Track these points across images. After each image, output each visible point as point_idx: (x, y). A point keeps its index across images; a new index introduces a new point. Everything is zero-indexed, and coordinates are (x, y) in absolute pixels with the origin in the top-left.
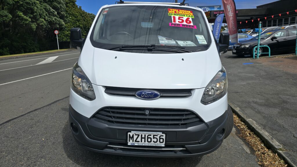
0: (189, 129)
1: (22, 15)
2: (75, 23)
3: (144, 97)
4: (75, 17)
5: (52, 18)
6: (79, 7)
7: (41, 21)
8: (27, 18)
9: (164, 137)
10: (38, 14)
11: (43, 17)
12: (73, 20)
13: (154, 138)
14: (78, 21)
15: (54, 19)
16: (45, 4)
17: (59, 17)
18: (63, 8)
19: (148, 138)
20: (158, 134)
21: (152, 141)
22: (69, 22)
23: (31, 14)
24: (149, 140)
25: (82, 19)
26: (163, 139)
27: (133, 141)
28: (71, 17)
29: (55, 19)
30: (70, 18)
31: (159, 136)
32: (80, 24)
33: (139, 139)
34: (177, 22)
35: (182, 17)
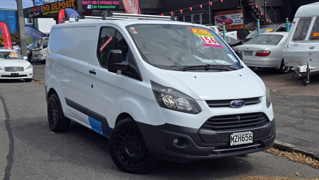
0: (264, 126)
3: (237, 106)
9: (252, 135)
13: (246, 137)
19: (243, 137)
20: (249, 133)
21: (245, 139)
24: (243, 139)
26: (251, 136)
27: (233, 142)
31: (249, 134)
33: (237, 140)
34: (208, 43)
35: (206, 37)
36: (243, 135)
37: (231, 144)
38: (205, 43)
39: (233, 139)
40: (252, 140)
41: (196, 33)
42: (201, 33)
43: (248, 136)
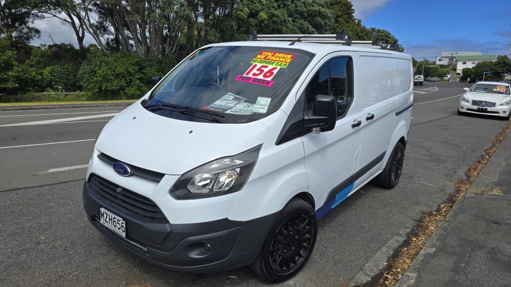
6: (356, 21)
16: (302, 21)
18: (329, 25)
19: (114, 221)
20: (120, 220)
26: (124, 227)
27: (104, 220)
34: (250, 75)
35: (266, 67)
36: (114, 218)
37: (101, 222)
38: (244, 75)
39: (103, 215)
40: (125, 233)
41: (260, 58)
42: (268, 59)
43: (120, 223)
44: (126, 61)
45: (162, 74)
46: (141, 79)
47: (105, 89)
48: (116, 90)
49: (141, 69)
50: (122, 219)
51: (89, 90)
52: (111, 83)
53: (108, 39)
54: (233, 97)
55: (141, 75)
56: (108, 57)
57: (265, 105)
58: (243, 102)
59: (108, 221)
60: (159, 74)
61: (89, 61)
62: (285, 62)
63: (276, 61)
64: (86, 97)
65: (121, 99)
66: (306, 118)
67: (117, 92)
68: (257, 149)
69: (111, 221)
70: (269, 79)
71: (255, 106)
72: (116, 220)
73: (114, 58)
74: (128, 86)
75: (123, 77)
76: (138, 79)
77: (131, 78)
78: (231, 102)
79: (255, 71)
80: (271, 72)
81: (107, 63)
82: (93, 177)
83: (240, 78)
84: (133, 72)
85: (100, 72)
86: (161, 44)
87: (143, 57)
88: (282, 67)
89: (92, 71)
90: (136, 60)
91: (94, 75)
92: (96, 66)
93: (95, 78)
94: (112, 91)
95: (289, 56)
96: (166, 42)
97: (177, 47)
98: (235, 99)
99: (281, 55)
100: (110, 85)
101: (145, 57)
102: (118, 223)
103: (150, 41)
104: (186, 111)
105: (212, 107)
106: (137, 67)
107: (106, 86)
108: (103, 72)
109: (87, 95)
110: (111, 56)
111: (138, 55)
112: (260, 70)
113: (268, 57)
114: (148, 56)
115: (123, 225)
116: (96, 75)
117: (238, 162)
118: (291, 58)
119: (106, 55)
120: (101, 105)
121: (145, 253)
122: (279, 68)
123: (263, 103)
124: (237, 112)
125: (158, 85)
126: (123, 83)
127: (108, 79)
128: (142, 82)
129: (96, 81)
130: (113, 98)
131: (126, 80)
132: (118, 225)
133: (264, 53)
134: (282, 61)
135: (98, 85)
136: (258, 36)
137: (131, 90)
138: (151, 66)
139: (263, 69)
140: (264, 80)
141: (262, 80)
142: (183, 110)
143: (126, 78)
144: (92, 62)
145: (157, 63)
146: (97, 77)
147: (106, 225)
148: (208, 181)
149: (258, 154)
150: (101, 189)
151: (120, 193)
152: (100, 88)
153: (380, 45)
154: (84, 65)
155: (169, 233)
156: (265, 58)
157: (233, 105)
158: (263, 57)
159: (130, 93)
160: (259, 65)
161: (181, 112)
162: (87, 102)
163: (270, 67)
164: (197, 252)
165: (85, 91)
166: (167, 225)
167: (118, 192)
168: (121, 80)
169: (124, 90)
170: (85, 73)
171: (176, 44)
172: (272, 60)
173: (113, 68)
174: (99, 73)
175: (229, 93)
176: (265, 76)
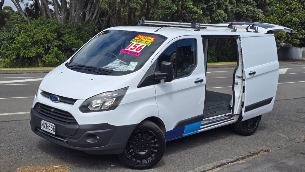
1: (192, 6)
2: (284, 15)
4: (287, 5)
5: (243, 8)
7: (218, 14)
8: (198, 10)
10: (215, 3)
11: (224, 6)
12: (281, 9)
14: (291, 11)
15: (244, 10)
17: (256, 6)
22: (272, 14)
23: (205, 4)
25: (299, 8)
28: (279, 4)
29: (247, 9)
30: (277, 7)
32: (294, 17)
34: (129, 49)
35: (138, 44)
36: (50, 125)
37: (42, 129)
38: (126, 49)
39: (43, 125)
40: (55, 132)
41: (136, 39)
42: (141, 40)
43: (52, 127)
44: (46, 28)
45: (81, 42)
46: (59, 46)
47: (23, 56)
48: (34, 57)
49: (60, 36)
50: (53, 124)
51: (7, 57)
52: (29, 50)
53: (27, 5)
54: (119, 62)
55: (60, 42)
56: (27, 24)
57: (134, 66)
58: (125, 65)
59: (46, 127)
60: (78, 41)
61: (8, 27)
62: (150, 42)
63: (145, 41)
64: (3, 64)
65: (38, 67)
66: (156, 74)
67: (34, 59)
68: (126, 89)
69: (47, 127)
70: (139, 52)
71: (129, 66)
72: (50, 126)
73: (33, 25)
74: (46, 53)
75: (42, 44)
76: (56, 46)
77: (49, 45)
78: (118, 65)
79: (132, 47)
80: (140, 48)
81: (26, 30)
82: (37, 105)
83: (123, 51)
84: (52, 39)
85: (19, 38)
86: (81, 8)
87: (62, 23)
88: (147, 45)
89: (11, 38)
90: (54, 27)
91: (12, 42)
92: (15, 33)
93: (14, 45)
94: (29, 58)
95: (153, 39)
96: (87, 7)
97: (97, 12)
98: (121, 63)
99: (148, 38)
100: (27, 52)
101: (64, 23)
102: (51, 127)
103: (70, 6)
104: (91, 69)
105: (105, 67)
106: (56, 34)
107: (24, 53)
108: (22, 39)
109: (4, 62)
110: (30, 22)
111: (58, 22)
112: (135, 46)
113: (141, 39)
114: (67, 23)
115: (54, 128)
116: (14, 42)
117: (115, 95)
118: (154, 40)
119: (25, 21)
120: (19, 72)
121: (65, 143)
122: (145, 45)
123: (133, 65)
124: (118, 70)
125: (76, 54)
126: (41, 50)
127: (26, 46)
128: (60, 50)
129: (14, 48)
130: (30, 66)
131: (44, 47)
132: (51, 129)
133: (139, 36)
134: (148, 42)
135: (16, 52)
136: (145, 21)
137: (48, 58)
138: (69, 33)
139: (136, 46)
140: (136, 52)
141: (135, 52)
142: (89, 68)
143: (45, 45)
144: (11, 29)
145: (77, 30)
146: (15, 43)
147: (44, 130)
148: (99, 105)
149: (126, 91)
150: (42, 111)
151: (53, 111)
152: (18, 55)
153: (233, 28)
154: (3, 31)
155: (78, 129)
156: (139, 39)
157: (118, 66)
158: (138, 38)
159: (47, 61)
160: (135, 43)
161: (88, 70)
162: (5, 69)
163: (141, 45)
164: (92, 139)
165: (3, 58)
166: (77, 125)
167: (52, 111)
168: (39, 47)
169: (41, 57)
170: (4, 40)
171: (97, 10)
172: (143, 41)
173: (32, 35)
174: (17, 39)
175: (117, 60)
176: (137, 50)
